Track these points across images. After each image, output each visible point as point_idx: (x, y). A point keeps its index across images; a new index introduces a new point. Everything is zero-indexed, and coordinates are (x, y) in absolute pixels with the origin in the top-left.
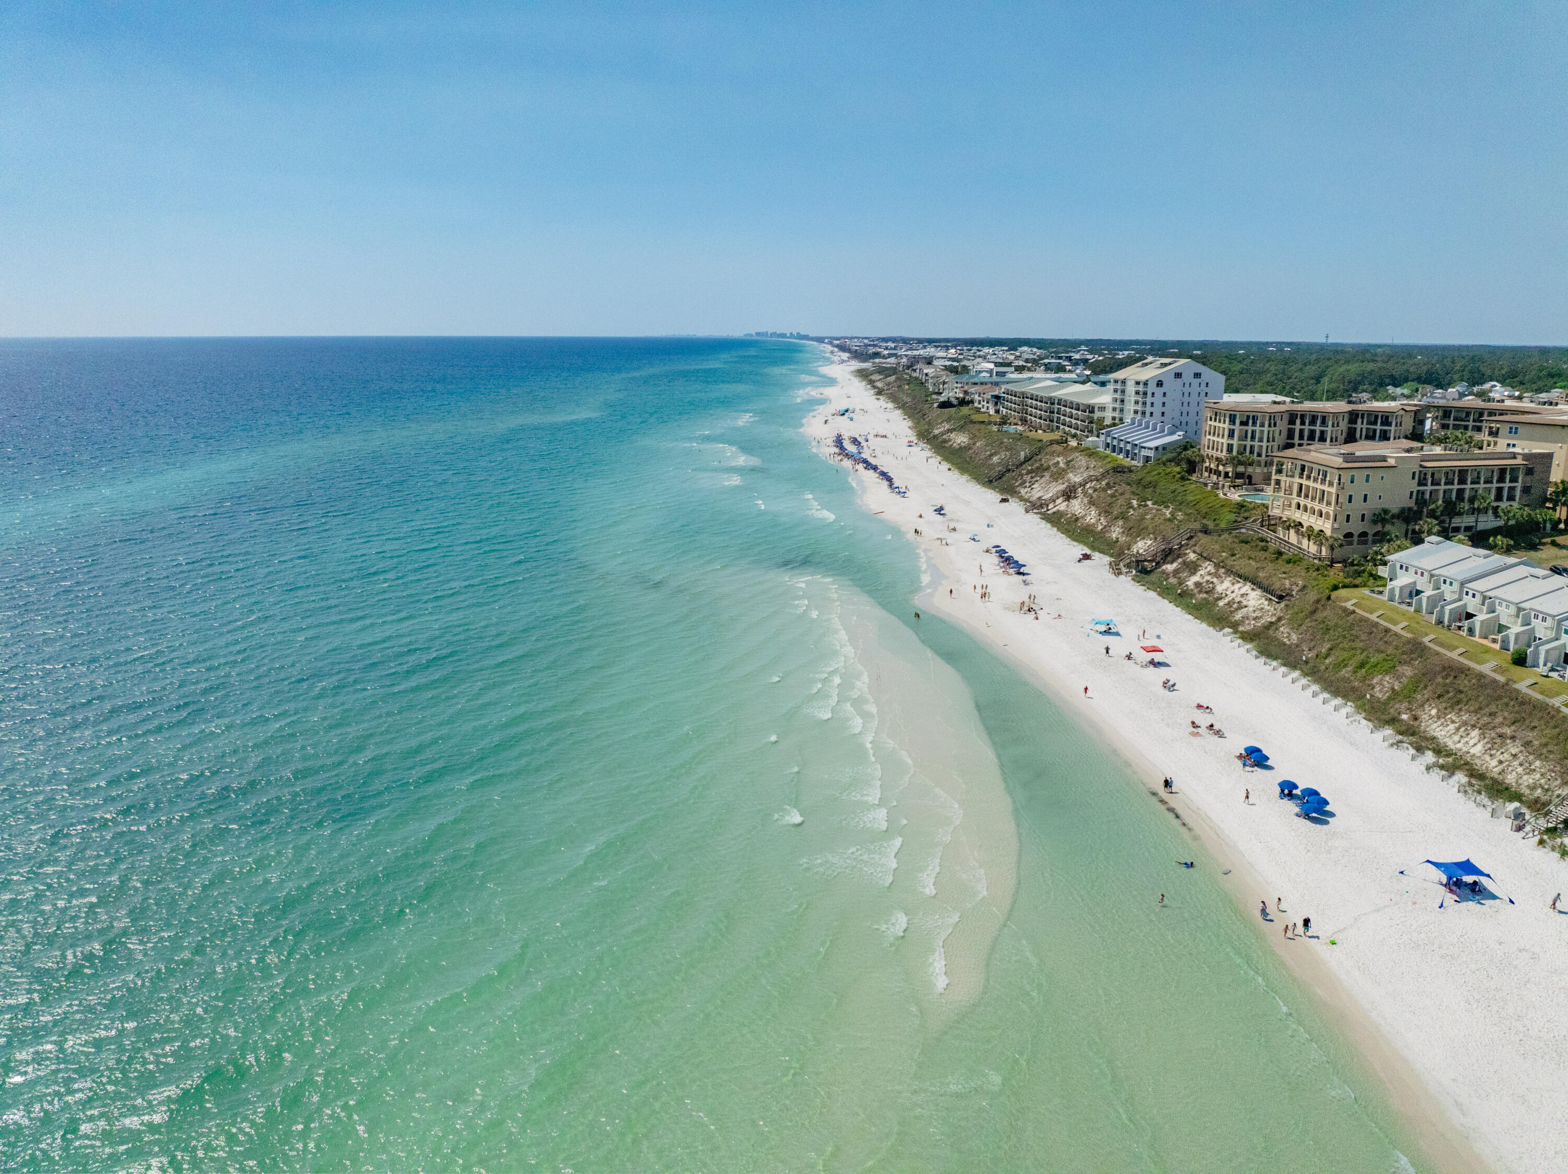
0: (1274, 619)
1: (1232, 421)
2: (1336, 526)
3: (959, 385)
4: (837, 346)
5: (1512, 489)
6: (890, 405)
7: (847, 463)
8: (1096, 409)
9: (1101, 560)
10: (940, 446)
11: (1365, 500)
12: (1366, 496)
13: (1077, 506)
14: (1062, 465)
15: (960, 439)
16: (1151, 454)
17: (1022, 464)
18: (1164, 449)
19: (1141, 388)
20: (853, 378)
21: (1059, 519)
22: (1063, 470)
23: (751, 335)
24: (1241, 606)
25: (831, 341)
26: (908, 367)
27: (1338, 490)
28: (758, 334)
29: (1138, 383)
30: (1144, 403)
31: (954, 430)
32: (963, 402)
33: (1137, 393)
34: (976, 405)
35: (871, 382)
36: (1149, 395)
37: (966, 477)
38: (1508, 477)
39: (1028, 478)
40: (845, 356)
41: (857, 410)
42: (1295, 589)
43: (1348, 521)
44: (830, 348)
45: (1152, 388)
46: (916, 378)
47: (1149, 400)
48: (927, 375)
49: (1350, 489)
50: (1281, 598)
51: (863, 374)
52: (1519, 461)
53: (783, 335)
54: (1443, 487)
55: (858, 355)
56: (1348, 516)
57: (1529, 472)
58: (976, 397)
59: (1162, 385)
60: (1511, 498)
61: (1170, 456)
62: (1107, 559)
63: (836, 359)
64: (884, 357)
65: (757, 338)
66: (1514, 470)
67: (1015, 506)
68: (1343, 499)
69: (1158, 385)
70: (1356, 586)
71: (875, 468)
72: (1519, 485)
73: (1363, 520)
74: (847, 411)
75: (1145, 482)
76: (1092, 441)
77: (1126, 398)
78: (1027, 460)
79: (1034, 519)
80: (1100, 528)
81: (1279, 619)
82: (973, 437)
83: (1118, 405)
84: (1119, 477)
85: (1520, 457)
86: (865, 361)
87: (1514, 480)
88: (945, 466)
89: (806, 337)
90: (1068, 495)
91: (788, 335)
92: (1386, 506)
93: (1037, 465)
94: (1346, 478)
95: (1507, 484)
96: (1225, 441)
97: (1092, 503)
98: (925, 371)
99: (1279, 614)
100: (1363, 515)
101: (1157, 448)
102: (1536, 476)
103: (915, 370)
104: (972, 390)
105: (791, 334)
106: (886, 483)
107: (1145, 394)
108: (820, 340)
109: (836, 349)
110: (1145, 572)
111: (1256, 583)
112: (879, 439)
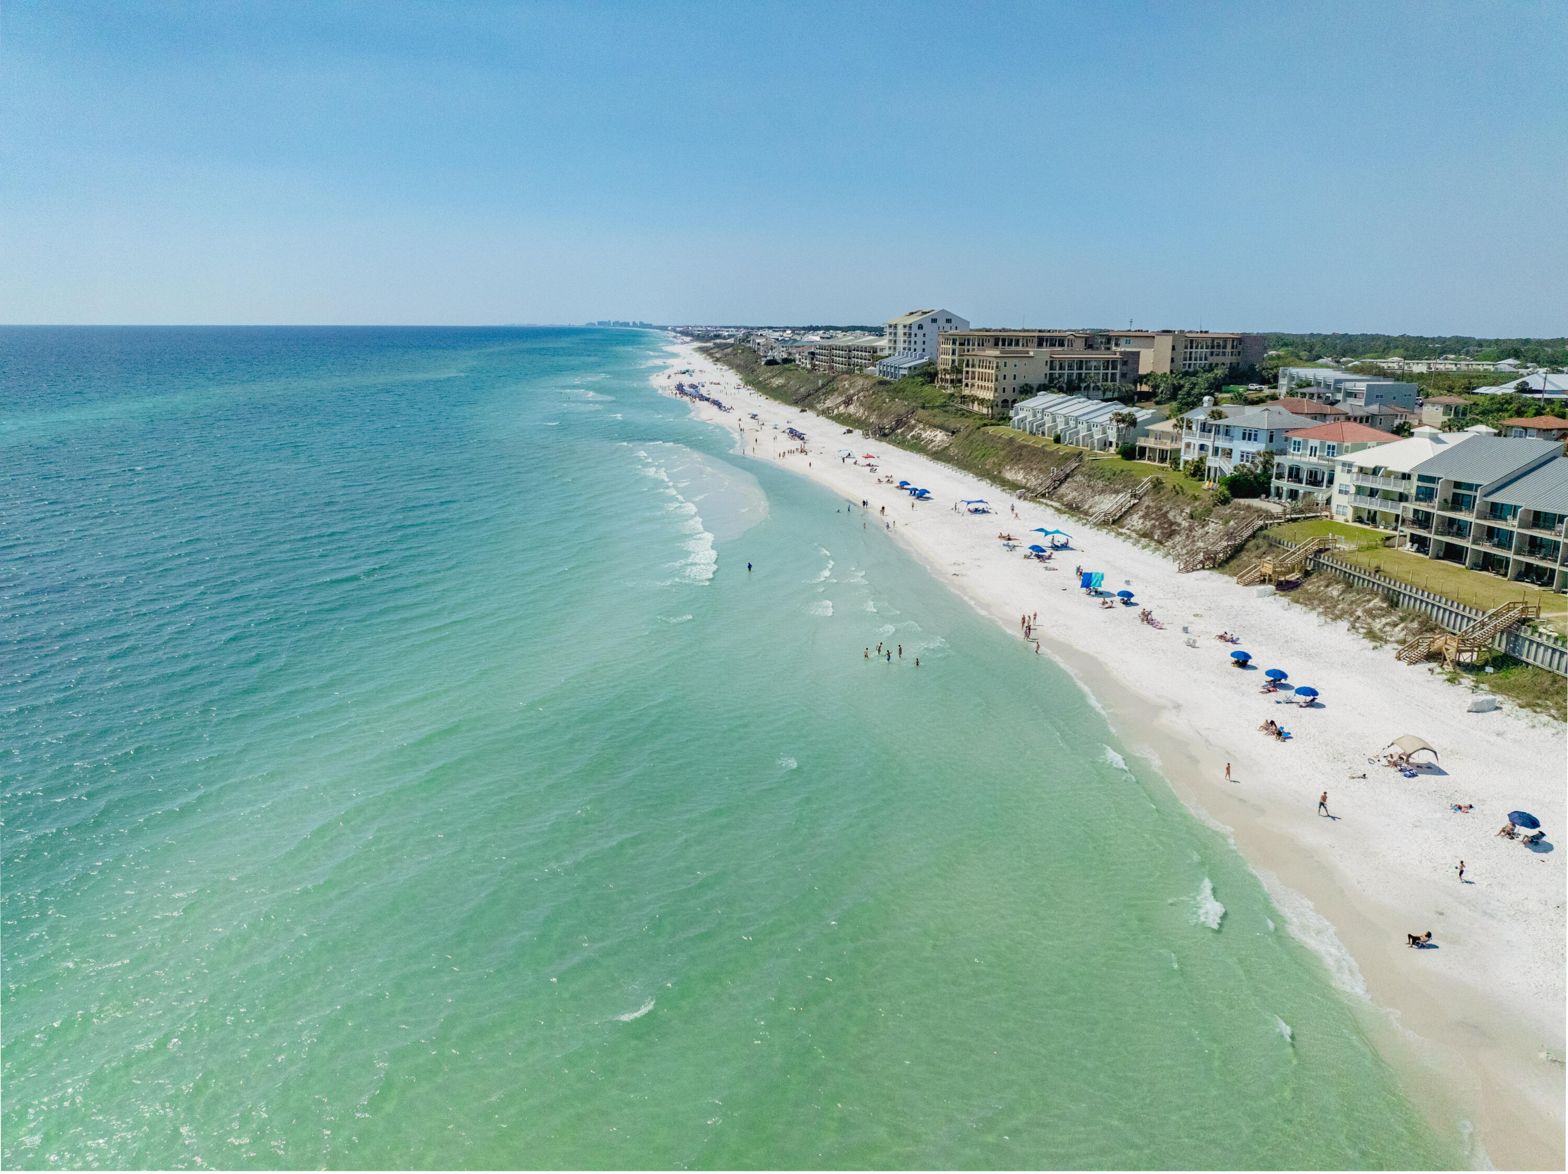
0: (948, 445)
1: (954, 343)
2: (996, 395)
3: (784, 349)
4: (681, 332)
5: (1113, 374)
6: (726, 367)
7: (686, 399)
8: (878, 350)
9: (858, 433)
10: (763, 388)
11: (1015, 379)
12: (1015, 376)
13: (852, 409)
14: (847, 386)
15: (778, 382)
16: (906, 372)
17: (819, 389)
18: (915, 368)
19: (907, 330)
20: (694, 353)
21: (839, 418)
22: (847, 389)
23: (594, 324)
24: (932, 441)
25: (674, 330)
26: (743, 341)
27: (996, 371)
28: (600, 323)
29: (905, 326)
30: (910, 342)
31: (775, 376)
32: (786, 361)
33: (905, 334)
34: (797, 362)
35: (711, 355)
36: (913, 335)
37: (777, 402)
38: (1110, 366)
39: (823, 397)
40: (688, 339)
41: (697, 371)
42: (963, 427)
43: (1004, 392)
44: (673, 334)
45: (915, 329)
46: (750, 348)
47: (913, 339)
48: (759, 344)
49: (1005, 370)
50: (953, 433)
51: (702, 350)
52: (1118, 356)
53: (627, 324)
54: (1066, 372)
55: (698, 338)
56: (1004, 389)
57: (1125, 363)
58: (797, 356)
59: (922, 328)
60: (1113, 380)
61: (917, 372)
62: (861, 432)
63: (679, 341)
64: (724, 338)
65: (600, 327)
66: (1114, 362)
67: (810, 414)
68: (1001, 378)
69: (919, 328)
70: (999, 425)
71: (707, 400)
72: (1118, 372)
73: (1014, 391)
74: (688, 371)
75: (898, 389)
76: (871, 370)
77: (898, 339)
78: (823, 386)
79: (822, 419)
80: (864, 417)
81: (951, 444)
82: (788, 379)
83: (892, 345)
84: (881, 388)
85: (1118, 353)
86: (707, 341)
87: (1114, 368)
88: (764, 397)
89: (650, 326)
90: (848, 402)
91: (631, 324)
92: (1027, 382)
93: (831, 388)
94: (1001, 365)
95: (1110, 371)
96: (950, 357)
97: (862, 405)
98: (758, 341)
99: (951, 441)
100: (1014, 388)
101: (910, 368)
102: (1130, 366)
103: (749, 342)
104: (794, 351)
105: (634, 323)
106: (716, 407)
107: (910, 334)
108: (665, 328)
109: (679, 335)
110: (885, 435)
111: (941, 427)
112: (713, 385)
